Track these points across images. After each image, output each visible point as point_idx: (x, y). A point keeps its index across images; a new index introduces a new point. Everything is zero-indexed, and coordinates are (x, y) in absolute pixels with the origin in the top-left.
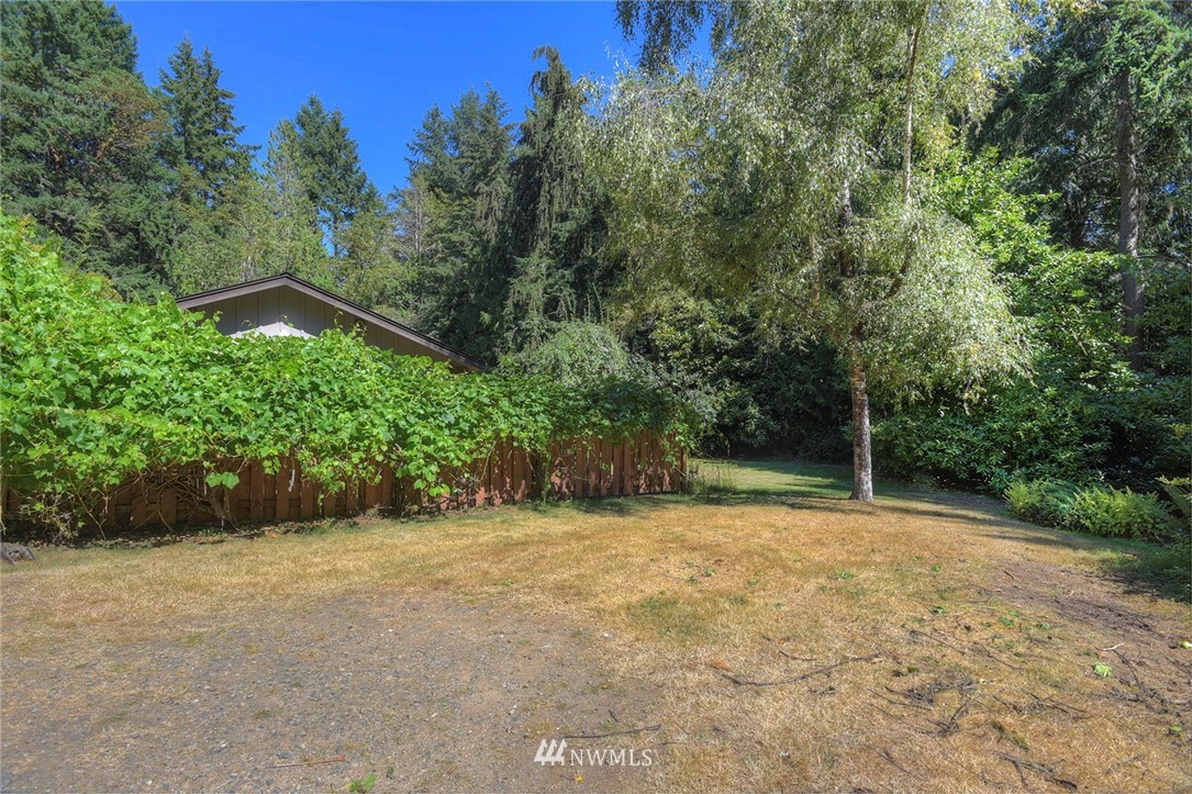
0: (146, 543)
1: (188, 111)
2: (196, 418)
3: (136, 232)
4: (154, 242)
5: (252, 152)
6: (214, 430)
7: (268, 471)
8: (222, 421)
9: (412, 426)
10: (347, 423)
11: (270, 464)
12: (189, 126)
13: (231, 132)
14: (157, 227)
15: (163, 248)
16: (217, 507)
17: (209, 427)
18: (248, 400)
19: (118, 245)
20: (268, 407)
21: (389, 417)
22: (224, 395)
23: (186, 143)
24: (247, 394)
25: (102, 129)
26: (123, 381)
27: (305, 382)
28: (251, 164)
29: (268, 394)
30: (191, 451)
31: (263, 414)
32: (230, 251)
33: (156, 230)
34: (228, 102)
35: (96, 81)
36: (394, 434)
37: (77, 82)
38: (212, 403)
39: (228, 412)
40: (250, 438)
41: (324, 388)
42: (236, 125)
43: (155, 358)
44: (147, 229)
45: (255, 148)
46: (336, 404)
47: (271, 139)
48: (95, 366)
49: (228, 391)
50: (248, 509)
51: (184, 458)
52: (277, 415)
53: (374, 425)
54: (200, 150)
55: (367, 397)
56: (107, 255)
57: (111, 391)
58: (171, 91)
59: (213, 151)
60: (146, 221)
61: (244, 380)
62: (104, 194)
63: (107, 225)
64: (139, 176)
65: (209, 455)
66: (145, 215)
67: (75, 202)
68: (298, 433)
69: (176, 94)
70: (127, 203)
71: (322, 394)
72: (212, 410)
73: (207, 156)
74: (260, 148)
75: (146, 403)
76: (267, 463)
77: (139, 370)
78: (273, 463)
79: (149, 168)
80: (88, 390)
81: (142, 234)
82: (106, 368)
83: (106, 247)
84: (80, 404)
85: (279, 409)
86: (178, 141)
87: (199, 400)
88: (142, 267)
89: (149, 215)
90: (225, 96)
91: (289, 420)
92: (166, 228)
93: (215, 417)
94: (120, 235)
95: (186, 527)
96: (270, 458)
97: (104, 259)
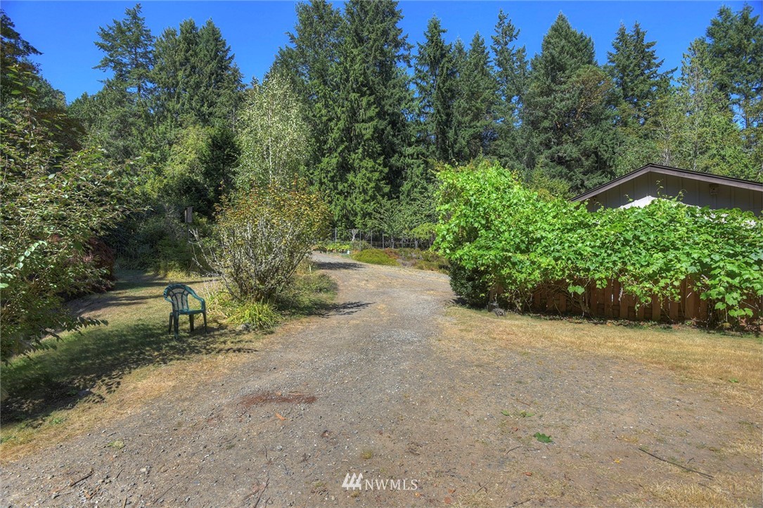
0: (547, 317)
1: (624, 69)
2: (564, 257)
3: (596, 154)
4: (606, 156)
5: (670, 75)
6: (572, 263)
7: (598, 286)
8: (577, 259)
9: (716, 262)
10: (658, 260)
11: (600, 283)
12: (625, 78)
13: (654, 68)
14: (607, 146)
15: (611, 158)
16: (582, 305)
17: (570, 262)
18: (592, 247)
19: (587, 163)
20: (603, 251)
21: (696, 256)
22: (580, 245)
23: (624, 89)
24: (592, 244)
25: (577, 103)
26: (539, 240)
27: (629, 236)
28: (671, 83)
29: (603, 244)
30: (560, 273)
31: (600, 255)
32: (650, 150)
33: (606, 149)
34: (651, 49)
35: (574, 78)
36: (699, 268)
37: (565, 83)
38: (573, 249)
39: (580, 254)
40: (592, 268)
41: (643, 238)
42: (657, 62)
43: (552, 227)
44: (602, 149)
45: (673, 71)
46: (653, 247)
47: (683, 60)
48: (527, 234)
49: (583, 243)
50: (603, 309)
51: (557, 277)
52: (609, 255)
53: (679, 261)
54: (632, 90)
55: (677, 242)
56: (582, 170)
57: (534, 245)
58: (613, 62)
59: (641, 86)
60: (601, 145)
61: (593, 236)
62: (579, 137)
63: (581, 154)
64: (596, 120)
65: (570, 276)
66: (600, 141)
67: (566, 146)
68: (619, 265)
69: (617, 62)
70: (591, 138)
71: (641, 242)
72: (571, 253)
73: (637, 92)
74: (676, 69)
75: (546, 250)
76: (598, 282)
77: (544, 235)
78: (602, 283)
79: (602, 113)
80: (524, 245)
81: (599, 153)
82: (532, 234)
83: (582, 166)
84: (522, 252)
85: (609, 252)
86: (619, 90)
87: (566, 248)
88: (600, 172)
89: (602, 141)
90: (648, 47)
91: (615, 258)
92: (612, 146)
93: (572, 257)
94: (588, 156)
95: (569, 314)
96: (600, 279)
97: (580, 173)
